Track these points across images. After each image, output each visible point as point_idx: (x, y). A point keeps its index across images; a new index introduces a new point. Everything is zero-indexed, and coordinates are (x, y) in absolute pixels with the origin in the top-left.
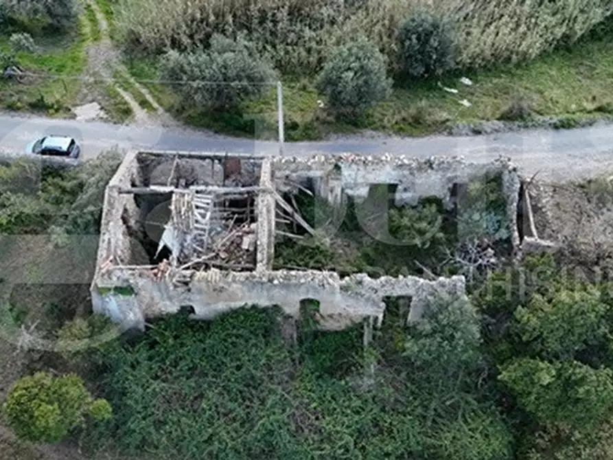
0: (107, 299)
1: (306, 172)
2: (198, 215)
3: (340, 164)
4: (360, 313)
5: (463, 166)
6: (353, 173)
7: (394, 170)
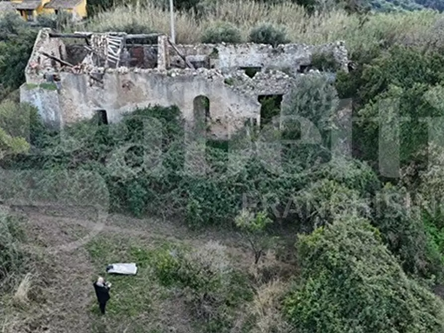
0: (33, 96)
1: (193, 56)
2: (111, 49)
3: (217, 48)
4: (242, 115)
5: (305, 48)
6: (227, 57)
7: (257, 52)
